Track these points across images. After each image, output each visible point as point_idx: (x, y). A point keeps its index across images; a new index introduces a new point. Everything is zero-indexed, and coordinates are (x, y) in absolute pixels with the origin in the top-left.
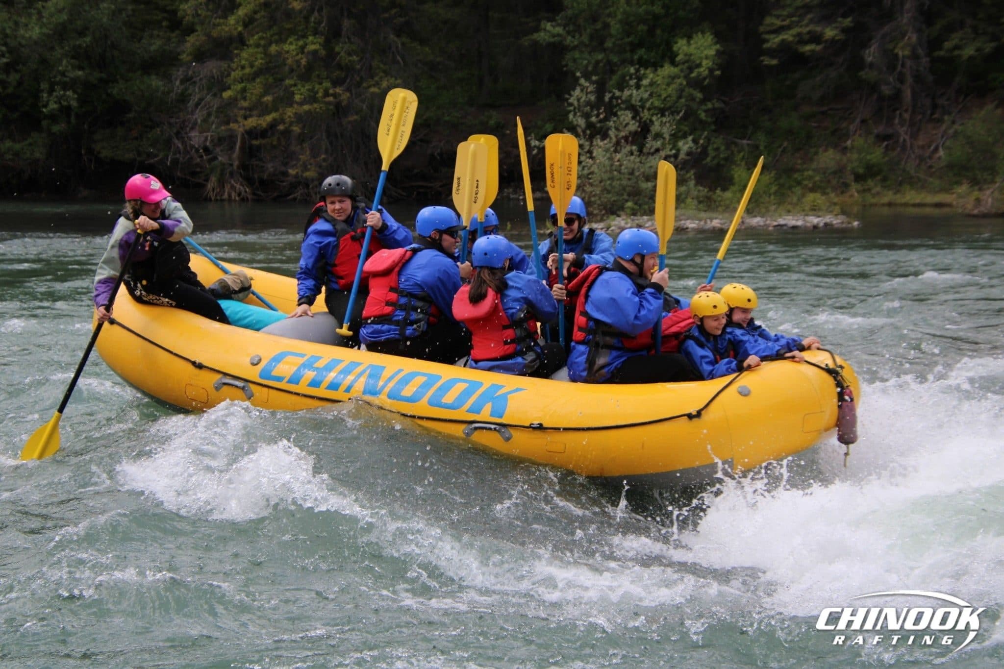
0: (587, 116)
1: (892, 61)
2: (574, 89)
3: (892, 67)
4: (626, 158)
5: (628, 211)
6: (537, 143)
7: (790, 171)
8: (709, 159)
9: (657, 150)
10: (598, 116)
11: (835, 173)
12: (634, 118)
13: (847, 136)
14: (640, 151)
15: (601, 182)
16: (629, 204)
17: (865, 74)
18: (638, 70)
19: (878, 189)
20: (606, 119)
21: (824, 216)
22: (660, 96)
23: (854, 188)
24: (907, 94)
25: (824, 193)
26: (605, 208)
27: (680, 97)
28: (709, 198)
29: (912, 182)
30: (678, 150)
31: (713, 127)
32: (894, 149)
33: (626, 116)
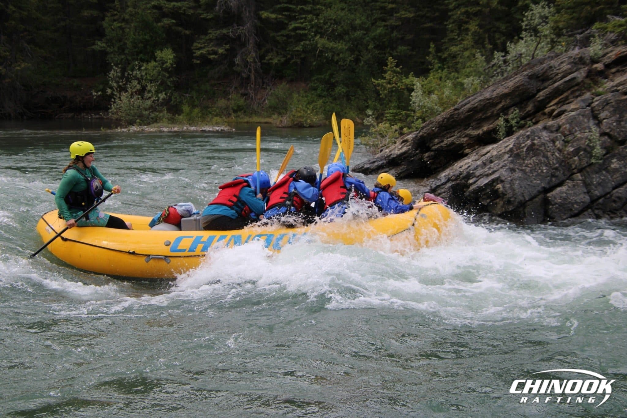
0: (117, 82)
1: (246, 64)
2: (111, 71)
3: (246, 66)
4: (137, 101)
5: (138, 124)
6: (96, 94)
7: (207, 108)
8: (172, 102)
9: (150, 98)
10: (122, 82)
11: (225, 109)
12: (138, 83)
13: (229, 93)
14: (142, 98)
15: (125, 110)
16: (138, 121)
17: (234, 68)
18: (139, 63)
19: (242, 116)
20: (126, 84)
21: (221, 127)
22: (150, 74)
23: (233, 115)
24: (253, 77)
25: (221, 117)
26: (128, 122)
27: (159, 75)
28: (173, 118)
29: (256, 113)
30: (159, 98)
31: (173, 88)
32: (248, 100)
33: (135, 83)
